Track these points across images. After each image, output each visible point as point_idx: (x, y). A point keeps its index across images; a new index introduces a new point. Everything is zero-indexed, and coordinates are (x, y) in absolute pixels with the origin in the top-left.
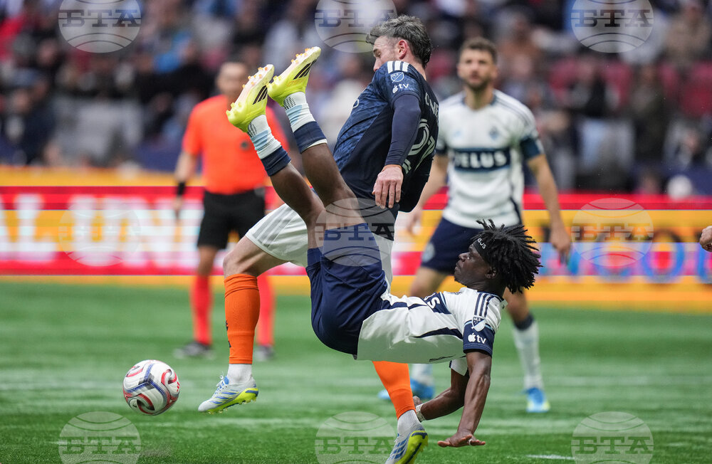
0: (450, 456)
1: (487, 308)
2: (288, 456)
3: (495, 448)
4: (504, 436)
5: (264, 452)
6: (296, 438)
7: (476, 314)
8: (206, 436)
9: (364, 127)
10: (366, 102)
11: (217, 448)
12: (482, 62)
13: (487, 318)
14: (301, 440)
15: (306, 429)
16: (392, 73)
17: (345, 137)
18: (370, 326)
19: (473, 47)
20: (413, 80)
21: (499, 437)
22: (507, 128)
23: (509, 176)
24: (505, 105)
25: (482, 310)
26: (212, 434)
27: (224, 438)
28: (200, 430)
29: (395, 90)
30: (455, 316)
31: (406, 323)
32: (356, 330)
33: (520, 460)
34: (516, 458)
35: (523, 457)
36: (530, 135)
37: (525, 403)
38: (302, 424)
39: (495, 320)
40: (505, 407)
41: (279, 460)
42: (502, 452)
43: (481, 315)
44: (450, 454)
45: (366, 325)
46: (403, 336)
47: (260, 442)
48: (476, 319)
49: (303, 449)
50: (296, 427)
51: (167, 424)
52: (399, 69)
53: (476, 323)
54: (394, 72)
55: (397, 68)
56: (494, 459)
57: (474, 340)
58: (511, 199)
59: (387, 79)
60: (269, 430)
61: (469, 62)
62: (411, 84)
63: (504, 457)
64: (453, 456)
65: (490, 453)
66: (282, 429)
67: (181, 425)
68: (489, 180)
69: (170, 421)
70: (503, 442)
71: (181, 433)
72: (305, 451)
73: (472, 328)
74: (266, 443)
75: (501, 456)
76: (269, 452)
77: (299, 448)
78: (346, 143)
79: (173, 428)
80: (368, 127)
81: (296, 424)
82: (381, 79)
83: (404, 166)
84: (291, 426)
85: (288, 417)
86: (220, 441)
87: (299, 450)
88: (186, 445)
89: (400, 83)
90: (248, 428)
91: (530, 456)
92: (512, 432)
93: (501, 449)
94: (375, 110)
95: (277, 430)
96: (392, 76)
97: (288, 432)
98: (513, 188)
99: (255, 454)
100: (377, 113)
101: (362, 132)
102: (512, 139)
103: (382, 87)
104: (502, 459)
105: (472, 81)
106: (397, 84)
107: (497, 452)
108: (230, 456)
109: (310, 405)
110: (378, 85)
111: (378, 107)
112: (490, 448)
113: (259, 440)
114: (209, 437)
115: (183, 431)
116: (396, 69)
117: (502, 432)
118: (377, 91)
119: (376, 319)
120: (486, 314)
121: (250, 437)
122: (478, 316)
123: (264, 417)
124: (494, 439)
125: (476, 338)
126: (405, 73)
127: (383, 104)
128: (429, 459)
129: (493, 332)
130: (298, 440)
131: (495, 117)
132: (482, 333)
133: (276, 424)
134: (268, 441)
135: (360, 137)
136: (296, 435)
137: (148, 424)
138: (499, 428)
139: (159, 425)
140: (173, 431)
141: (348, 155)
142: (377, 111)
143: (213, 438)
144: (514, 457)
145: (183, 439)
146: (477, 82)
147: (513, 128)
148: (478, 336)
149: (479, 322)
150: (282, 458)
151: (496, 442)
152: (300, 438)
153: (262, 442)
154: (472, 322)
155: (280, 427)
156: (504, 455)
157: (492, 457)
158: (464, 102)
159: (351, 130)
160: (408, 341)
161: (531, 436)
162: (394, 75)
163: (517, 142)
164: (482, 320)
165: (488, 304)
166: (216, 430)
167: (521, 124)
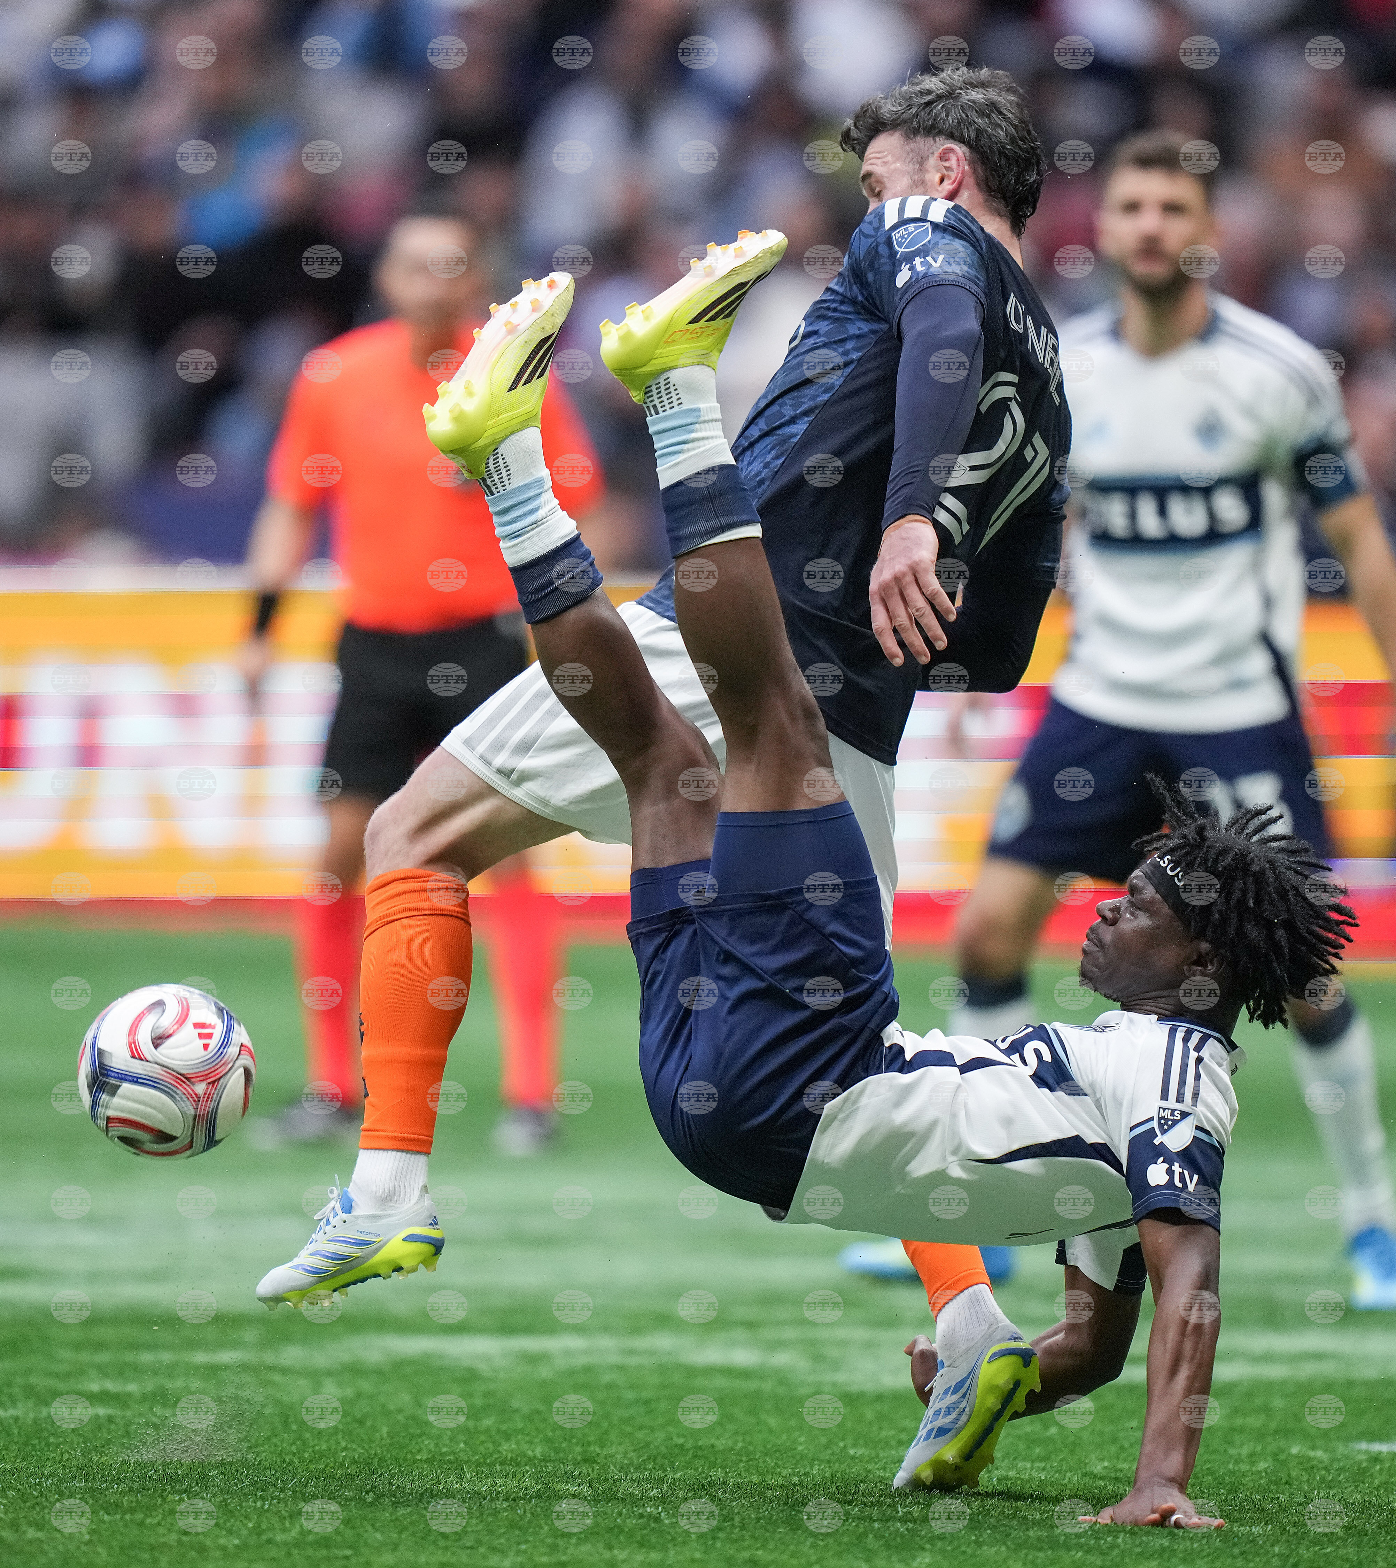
0: (1113, 1449)
1: (1198, 1077)
2: (606, 1451)
3: (1254, 1421)
4: (1283, 1383)
5: (531, 1442)
6: (630, 1395)
7: (1164, 1096)
8: (350, 1392)
9: (814, 397)
10: (823, 326)
11: (385, 1430)
12: (1172, 208)
13: (1200, 1108)
14: (647, 1402)
15: (662, 1369)
16: (895, 227)
17: (755, 432)
18: (844, 1120)
19: (1146, 162)
20: (959, 245)
21: (1267, 1387)
22: (1250, 412)
23: (1257, 566)
24: (1243, 340)
25: (1182, 1082)
26: (366, 1386)
27: (406, 1398)
28: (329, 1373)
29: (903, 277)
30: (1098, 1104)
31: (954, 1116)
32: (800, 1134)
33: (1333, 1460)
34: (1319, 1454)
35: (1341, 1449)
36: (1325, 434)
37: (1345, 1281)
38: (651, 1353)
39: (1224, 1112)
40: (1284, 1293)
41: (577, 1464)
42: (1276, 1432)
43: (1180, 1099)
44: (1114, 1440)
45: (832, 1118)
46: (944, 1158)
47: (516, 1411)
48: (1167, 1114)
49: (652, 1430)
50: (632, 1361)
51: (226, 1357)
52: (918, 215)
53: (1166, 1125)
54: (903, 222)
55: (913, 209)
56: (1252, 1455)
57: (1163, 1179)
58: (1266, 640)
59: (883, 250)
60: (545, 1372)
61: (1132, 207)
62: (951, 255)
63: (1283, 1451)
64: (1123, 1448)
65: (1237, 1438)
66: (588, 1369)
67: (270, 1358)
68: (1198, 578)
69: (236, 1344)
70: (1278, 1403)
71: (271, 1383)
72: (660, 1436)
73: (1157, 1142)
74: (537, 1412)
75: (1272, 1447)
76: (549, 1441)
77: (641, 1428)
78: (757, 448)
79: (244, 1367)
80: (826, 397)
81: (631, 1352)
82: (868, 252)
83: (942, 516)
84: (614, 1359)
85: (606, 1329)
86: (391, 1407)
87: (640, 1434)
88: (286, 1424)
89: (917, 253)
90: (482, 1367)
91: (1364, 1446)
92: (1307, 1370)
93: (1273, 1426)
94: (850, 345)
95: (571, 1372)
96: (895, 235)
97: (606, 1378)
98: (1268, 602)
99: (505, 1447)
100: (855, 356)
101: (806, 413)
102: (1268, 448)
103: (870, 277)
104: (1275, 1455)
105: (1143, 269)
106: (909, 258)
107: (1261, 1435)
108: (422, 1456)
109: (676, 1292)
110: (856, 274)
111: (858, 337)
112: (1239, 1421)
113: (515, 1404)
114: (359, 1395)
115: (277, 1377)
116: (908, 215)
117: (1276, 1372)
118: (855, 288)
119: (864, 1101)
120: (1196, 1095)
121: (486, 1394)
122: (1172, 1103)
123: (529, 1330)
124: (1249, 1395)
125: (1170, 1172)
126: (936, 226)
127: (875, 326)
128: (1047, 1458)
129: (1218, 1152)
130: (637, 1401)
131: (1209, 378)
132: (1187, 1156)
133: (568, 1353)
134: (542, 1407)
135: (800, 428)
136: (631, 1387)
137: (167, 1357)
138: (1267, 1358)
139: (201, 1358)
140: (246, 1378)
141: (761, 482)
142: (856, 349)
143: (371, 1397)
144: (1313, 1448)
145: (277, 1403)
146: (1157, 271)
147: (1270, 413)
148: (1176, 1168)
149: (1175, 1122)
150: (585, 1461)
151: (1258, 1402)
152: (646, 1395)
153: (526, 1410)
154: (1155, 1124)
155: (580, 1361)
156: (1282, 1443)
157: (1245, 1451)
158: (1116, 332)
159: (775, 408)
160: (956, 1172)
161: (1370, 1384)
162: (901, 231)
163: (1283, 456)
164: (1185, 1115)
165: (1199, 1060)
166: (380, 1374)
167: (1296, 400)
